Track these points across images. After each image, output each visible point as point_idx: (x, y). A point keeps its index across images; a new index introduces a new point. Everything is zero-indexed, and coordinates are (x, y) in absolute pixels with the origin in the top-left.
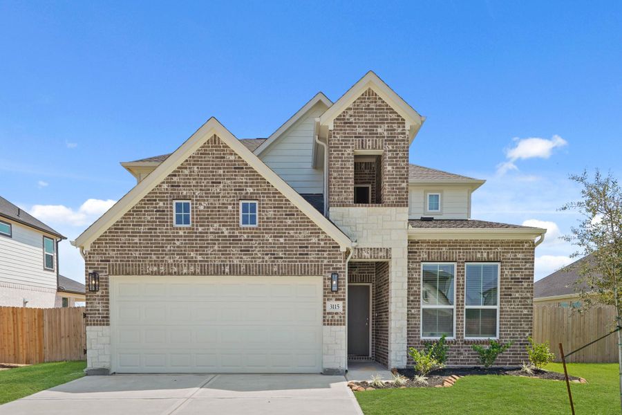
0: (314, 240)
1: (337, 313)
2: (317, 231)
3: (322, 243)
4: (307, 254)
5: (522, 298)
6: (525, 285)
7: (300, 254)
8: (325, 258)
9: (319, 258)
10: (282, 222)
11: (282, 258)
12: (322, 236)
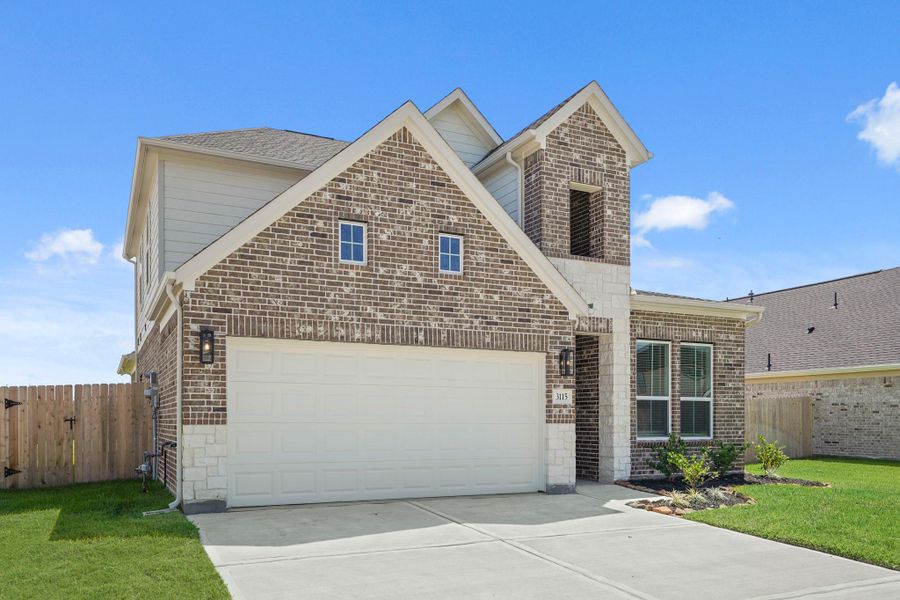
0: (537, 301)
1: (565, 406)
2: (541, 289)
3: (547, 306)
4: (529, 321)
5: (735, 389)
6: (737, 372)
7: (520, 320)
8: (551, 327)
9: (543, 327)
10: (496, 271)
11: (496, 324)
12: (547, 297)
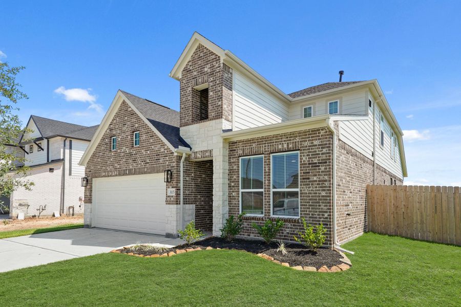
0: (162, 150)
1: (172, 196)
2: (163, 145)
3: (166, 151)
4: (159, 159)
5: (319, 181)
7: (156, 160)
8: (167, 161)
9: (164, 161)
10: (148, 141)
11: (148, 163)
